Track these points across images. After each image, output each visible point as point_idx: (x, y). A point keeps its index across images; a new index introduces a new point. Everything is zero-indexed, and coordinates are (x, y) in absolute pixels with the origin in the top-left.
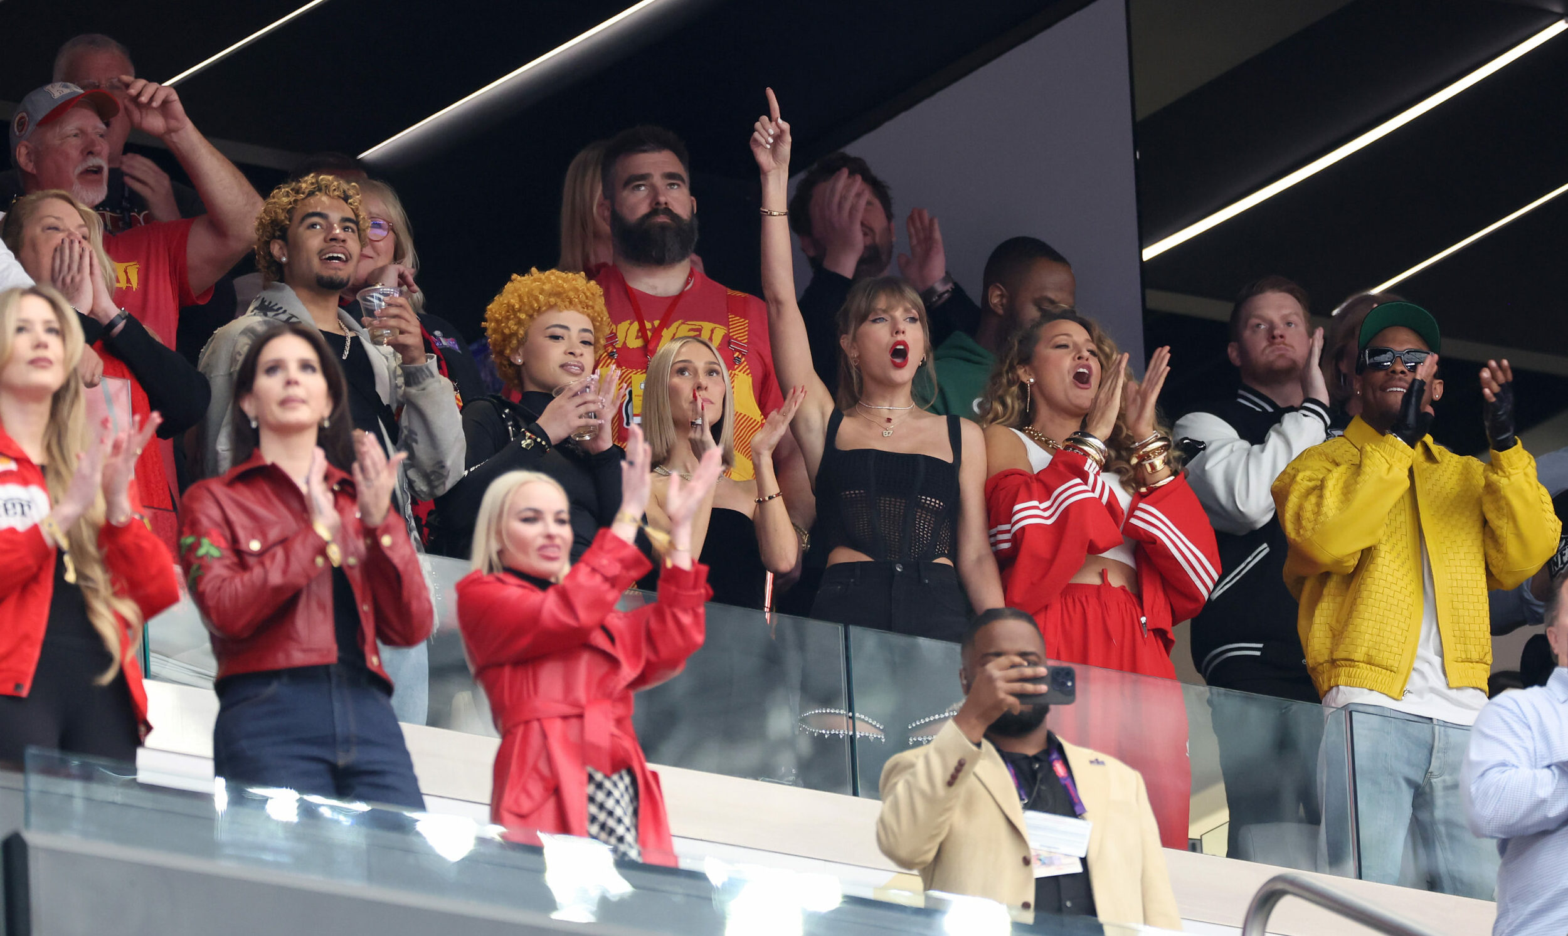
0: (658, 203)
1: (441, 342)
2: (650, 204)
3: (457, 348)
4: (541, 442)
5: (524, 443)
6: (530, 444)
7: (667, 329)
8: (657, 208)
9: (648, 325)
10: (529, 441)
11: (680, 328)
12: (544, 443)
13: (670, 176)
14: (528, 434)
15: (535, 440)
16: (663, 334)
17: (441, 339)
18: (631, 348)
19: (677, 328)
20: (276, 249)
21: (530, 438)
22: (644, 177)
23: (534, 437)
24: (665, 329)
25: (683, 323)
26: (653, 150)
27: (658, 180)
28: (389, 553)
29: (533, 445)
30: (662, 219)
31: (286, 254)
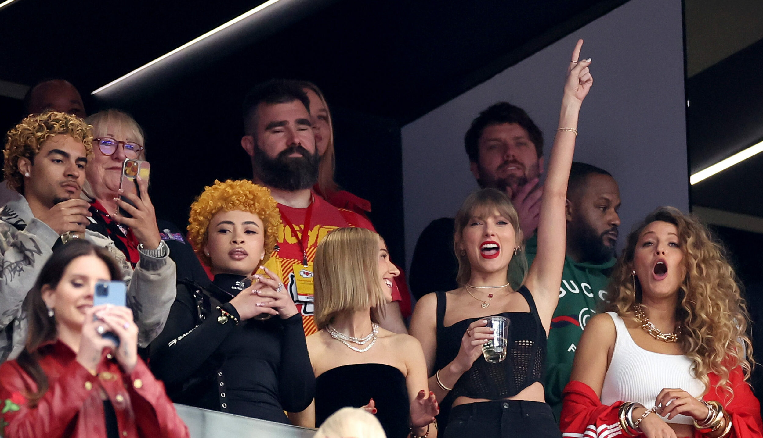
0: (294, 144)
1: (168, 236)
2: (287, 144)
3: (182, 240)
4: (234, 319)
5: (220, 319)
6: (225, 320)
7: (311, 231)
8: (292, 147)
9: (297, 228)
10: (224, 318)
11: (320, 231)
12: (235, 319)
13: (301, 122)
14: (223, 312)
15: (229, 317)
16: (309, 234)
17: (169, 234)
18: (290, 243)
19: (318, 231)
20: (22, 165)
21: (225, 315)
22: (282, 123)
23: (228, 314)
24: (309, 231)
25: (321, 227)
26: (286, 101)
27: (292, 125)
28: (141, 393)
29: (226, 321)
30: (296, 155)
31: (29, 169)
